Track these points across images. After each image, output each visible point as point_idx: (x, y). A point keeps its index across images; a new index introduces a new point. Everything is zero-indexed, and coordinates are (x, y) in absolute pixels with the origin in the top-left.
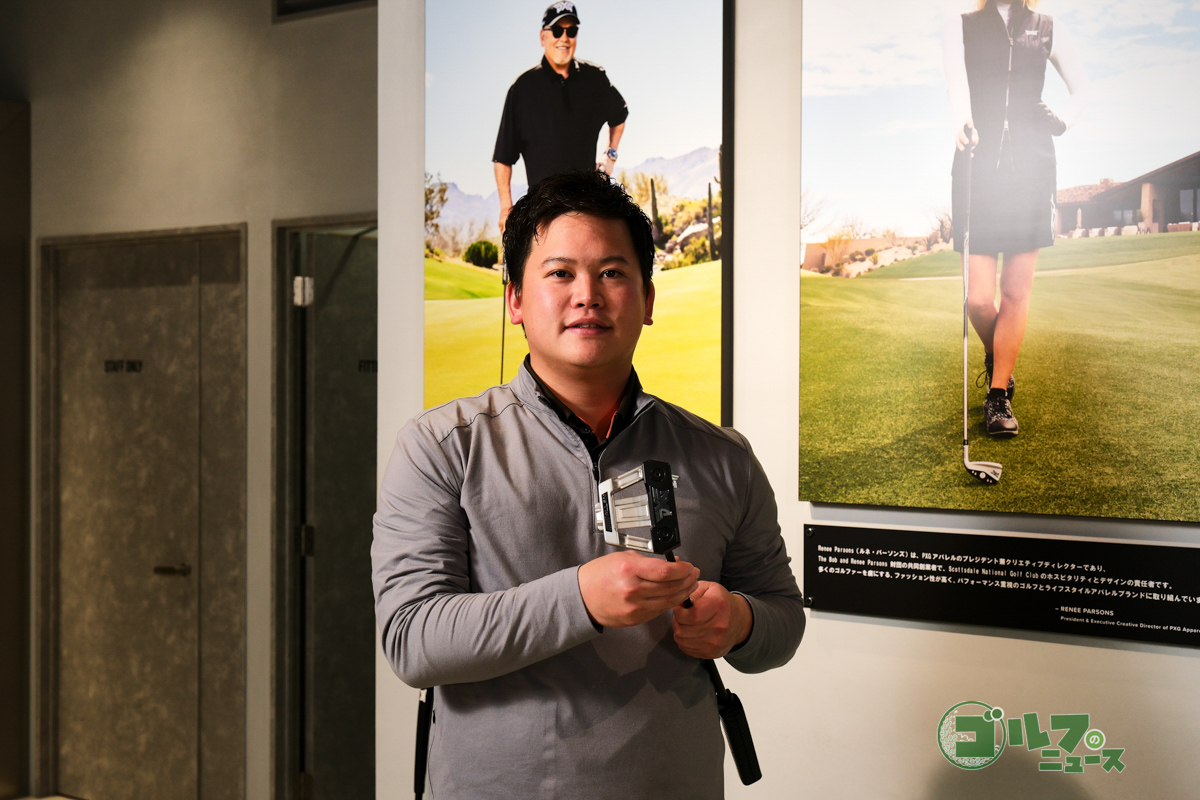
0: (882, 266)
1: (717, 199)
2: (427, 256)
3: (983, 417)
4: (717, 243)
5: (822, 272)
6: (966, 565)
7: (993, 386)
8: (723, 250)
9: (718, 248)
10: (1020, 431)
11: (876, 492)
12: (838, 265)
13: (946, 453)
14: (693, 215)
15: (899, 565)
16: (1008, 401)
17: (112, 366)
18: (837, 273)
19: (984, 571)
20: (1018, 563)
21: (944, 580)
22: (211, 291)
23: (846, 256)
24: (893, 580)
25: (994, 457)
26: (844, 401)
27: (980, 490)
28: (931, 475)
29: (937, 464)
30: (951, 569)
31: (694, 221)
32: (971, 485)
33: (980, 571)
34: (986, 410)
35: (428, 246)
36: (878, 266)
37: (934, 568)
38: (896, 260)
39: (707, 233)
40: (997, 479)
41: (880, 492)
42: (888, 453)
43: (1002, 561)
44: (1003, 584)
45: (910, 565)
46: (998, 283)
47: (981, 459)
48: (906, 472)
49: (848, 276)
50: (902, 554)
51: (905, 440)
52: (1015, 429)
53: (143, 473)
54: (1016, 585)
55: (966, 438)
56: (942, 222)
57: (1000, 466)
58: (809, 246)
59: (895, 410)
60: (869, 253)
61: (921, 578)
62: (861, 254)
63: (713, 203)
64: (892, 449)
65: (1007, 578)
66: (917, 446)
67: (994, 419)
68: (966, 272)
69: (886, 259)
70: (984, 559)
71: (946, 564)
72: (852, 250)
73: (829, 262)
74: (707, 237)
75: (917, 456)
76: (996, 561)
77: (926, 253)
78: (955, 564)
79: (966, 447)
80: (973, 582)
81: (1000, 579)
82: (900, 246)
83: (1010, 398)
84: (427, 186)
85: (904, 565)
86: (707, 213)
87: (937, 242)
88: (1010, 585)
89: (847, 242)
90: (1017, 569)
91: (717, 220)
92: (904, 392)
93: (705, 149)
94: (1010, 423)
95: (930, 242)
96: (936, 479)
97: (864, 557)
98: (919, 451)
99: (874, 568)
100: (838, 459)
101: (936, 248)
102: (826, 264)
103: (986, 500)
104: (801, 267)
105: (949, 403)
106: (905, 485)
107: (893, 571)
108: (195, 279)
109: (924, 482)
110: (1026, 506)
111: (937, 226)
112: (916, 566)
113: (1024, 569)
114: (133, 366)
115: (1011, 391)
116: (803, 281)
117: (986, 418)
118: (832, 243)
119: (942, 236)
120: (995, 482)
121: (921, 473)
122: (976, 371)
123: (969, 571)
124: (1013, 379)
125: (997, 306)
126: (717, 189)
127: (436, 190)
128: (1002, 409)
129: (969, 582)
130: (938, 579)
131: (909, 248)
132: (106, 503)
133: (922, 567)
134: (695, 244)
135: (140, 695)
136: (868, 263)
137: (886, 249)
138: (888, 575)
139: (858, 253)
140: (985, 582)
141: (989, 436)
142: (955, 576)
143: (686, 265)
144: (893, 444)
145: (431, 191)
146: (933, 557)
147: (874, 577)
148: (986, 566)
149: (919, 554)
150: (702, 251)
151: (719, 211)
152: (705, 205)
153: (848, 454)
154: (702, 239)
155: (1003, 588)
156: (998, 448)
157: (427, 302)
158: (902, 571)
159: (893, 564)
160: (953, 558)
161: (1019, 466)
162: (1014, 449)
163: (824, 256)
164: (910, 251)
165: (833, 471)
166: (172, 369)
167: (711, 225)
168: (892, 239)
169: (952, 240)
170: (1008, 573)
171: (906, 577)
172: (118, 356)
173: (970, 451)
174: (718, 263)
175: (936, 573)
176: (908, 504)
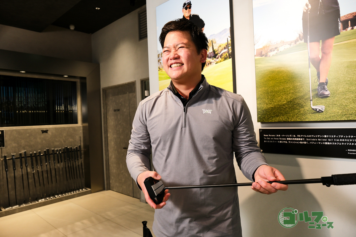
0: (280, 51)
1: (230, 42)
2: (159, 70)
3: (317, 92)
4: (230, 54)
5: (261, 56)
6: (313, 138)
7: (320, 82)
9: (231, 55)
10: (331, 95)
11: (282, 118)
12: (266, 54)
13: (305, 104)
14: (223, 48)
15: (290, 139)
16: (326, 86)
17: (115, 111)
18: (266, 56)
19: (319, 140)
20: (331, 136)
21: (305, 143)
22: (131, 94)
23: (269, 51)
24: (288, 143)
25: (321, 104)
26: (270, 92)
27: (317, 114)
28: (300, 111)
29: (302, 108)
30: (307, 139)
31: (224, 49)
32: (314, 113)
34: (318, 90)
35: (159, 68)
36: (279, 51)
37: (301, 139)
38: (285, 49)
39: (227, 52)
40: (323, 111)
41: (283, 118)
42: (285, 106)
43: (325, 136)
45: (293, 139)
46: (320, 50)
47: (317, 105)
48: (291, 111)
49: (269, 56)
50: (291, 136)
51: (291, 102)
52: (329, 95)
53: (121, 130)
54: (331, 143)
55: (311, 99)
56: (300, 35)
57: (324, 106)
58: (257, 50)
59: (287, 93)
60: (276, 48)
61: (297, 143)
62: (273, 49)
63: (229, 43)
64: (286, 105)
65: (328, 141)
66: (295, 103)
67: (321, 92)
68: (309, 48)
69: (281, 49)
70: (319, 136)
71: (305, 138)
72: (270, 49)
73: (263, 53)
74: (227, 53)
75: (295, 106)
76: (323, 136)
77: (295, 45)
78: (309, 138)
79: (312, 102)
80: (315, 143)
81: (325, 142)
82: (286, 44)
83: (326, 85)
84: (158, 54)
85: (292, 139)
86: (227, 46)
87: (298, 41)
88: (329, 143)
89: (269, 46)
90: (331, 138)
91: (230, 48)
92: (289, 87)
93: (226, 29)
95: (296, 42)
96: (302, 113)
97: (278, 137)
98: (295, 105)
99: (282, 140)
100: (269, 109)
101: (298, 43)
102: (261, 54)
103: (319, 117)
104: (255, 56)
105: (305, 89)
106: (291, 115)
107: (288, 141)
108: (128, 93)
109: (298, 113)
110: (334, 118)
111: (298, 36)
112: (295, 139)
113: (334, 138)
114: (118, 110)
115: (327, 83)
116: (255, 60)
117: (318, 92)
118: (264, 47)
119: (300, 39)
120: (322, 112)
121: (296, 111)
123: (314, 140)
124: (327, 79)
125: (320, 57)
126: (229, 39)
127: (160, 54)
128: (324, 89)
129: (314, 143)
130: (303, 142)
131: (289, 44)
132: (115, 136)
133: (297, 139)
134: (224, 55)
135: (122, 172)
136: (276, 51)
137: (281, 46)
138: (286, 142)
139: (272, 49)
140: (320, 143)
142: (309, 142)
143: (222, 61)
144: (286, 103)
145: (159, 55)
146: (301, 136)
147: (282, 143)
148: (320, 138)
149: (296, 135)
150: (226, 57)
151: (231, 45)
152: (227, 44)
153: (272, 108)
154: (226, 53)
155: (326, 145)
156: (323, 101)
157: (159, 81)
158: (291, 141)
159: (288, 139)
160: (308, 136)
161: (331, 106)
162: (329, 101)
163: (262, 52)
164: (289, 45)
165: (268, 113)
166: (125, 110)
167: (228, 49)
168: (283, 43)
169: (303, 39)
171: (292, 143)
172: (116, 109)
174: (230, 60)
175: (302, 141)
176: (292, 120)
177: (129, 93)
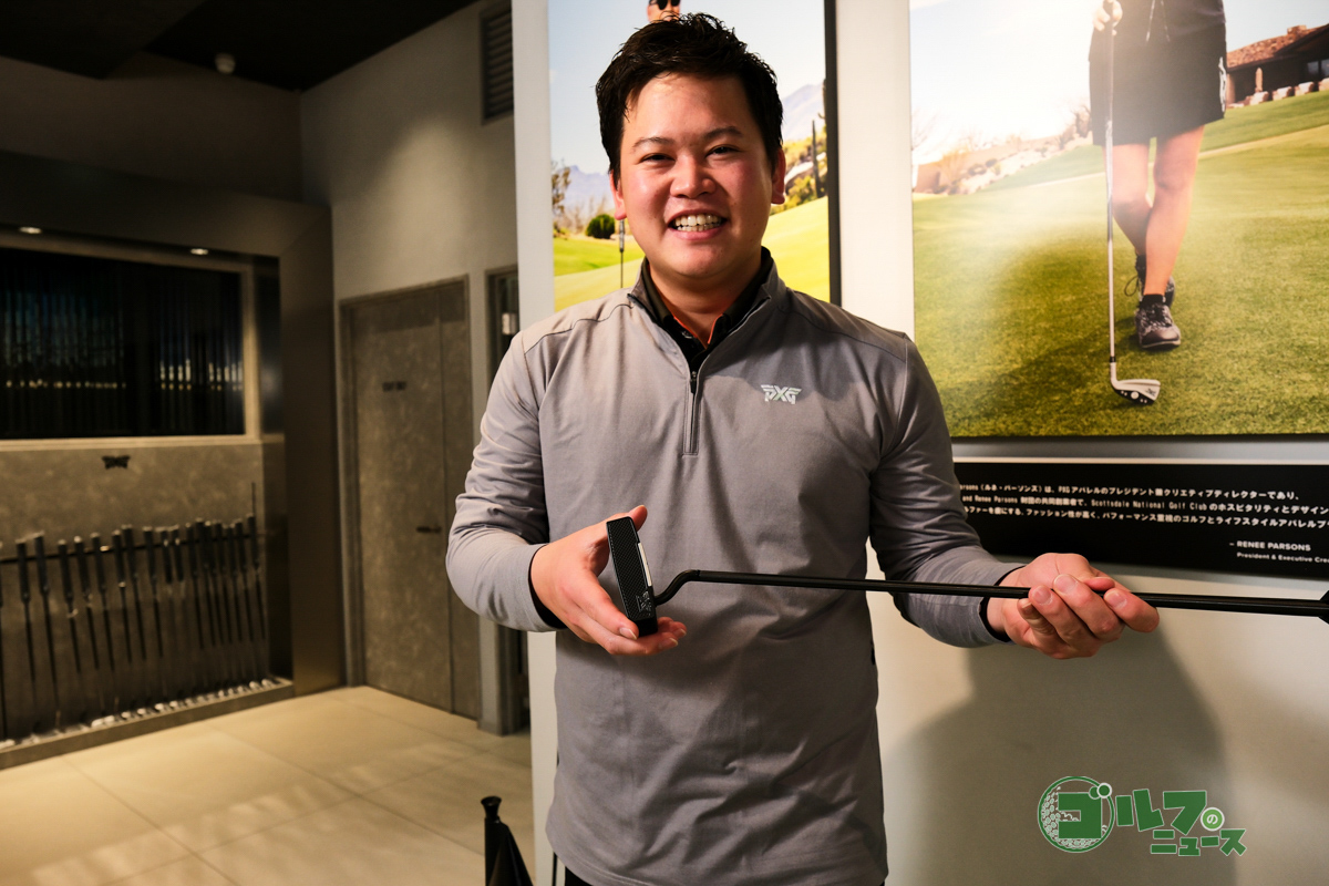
0: (1006, 176)
1: (822, 135)
2: (555, 236)
3: (1134, 328)
4: (822, 180)
5: (937, 192)
6: (1115, 497)
7: (1147, 292)
8: (829, 186)
9: (823, 185)
10: (1182, 341)
11: (1004, 423)
12: (954, 183)
13: (1088, 374)
14: (797, 156)
15: (1031, 500)
17: (387, 387)
18: (954, 191)
19: (1135, 504)
20: (1180, 492)
21: (1086, 515)
22: (448, 327)
23: (963, 172)
24: (1024, 516)
25: (1149, 373)
26: (965, 327)
27: (1131, 413)
28: (1070, 399)
29: (1078, 387)
30: (1094, 503)
31: (799, 161)
32: (1120, 407)
33: (1131, 504)
34: (1138, 320)
35: (556, 227)
36: (1002, 175)
37: (1073, 502)
38: (1022, 167)
39: (811, 172)
40: (1153, 398)
41: (1009, 422)
42: (1017, 379)
43: (1159, 492)
44: (1161, 518)
45: (1045, 501)
46: (1151, 173)
47: (1132, 377)
48: (1039, 398)
49: (966, 192)
50: (1035, 488)
51: (1038, 363)
52: (1176, 339)
53: (409, 461)
54: (1177, 518)
55: (1113, 354)
56: (1078, 115)
57: (1158, 383)
58: (921, 167)
59: (1024, 332)
60: (990, 163)
61: (1057, 514)
62: (980, 166)
63: (818, 140)
64: (1022, 375)
65: (1166, 511)
66: (1052, 368)
67: (1148, 330)
68: (1110, 167)
69: (1010, 167)
70: (1135, 491)
71: (1087, 498)
72: (970, 164)
73: (943, 180)
74: (812, 176)
75: (1053, 379)
76: (1151, 492)
77: (1059, 153)
78: (1099, 497)
79: (1113, 365)
80: (1121, 517)
81: (1157, 511)
82: (1026, 150)
83: (1169, 303)
84: (554, 173)
85: (1038, 501)
86: (812, 152)
87: (1071, 138)
88: (1169, 518)
89: (964, 155)
90: (1178, 499)
91: (822, 157)
92: (1035, 310)
93: (808, 87)
94: (1168, 334)
95: (1063, 140)
96: (1076, 404)
97: (990, 494)
98: (1055, 374)
99: (1002, 505)
100: (959, 389)
101: (1070, 146)
102: (939, 183)
103: (1139, 423)
104: (913, 190)
105: (1090, 318)
106: (1038, 412)
107: (1024, 507)
108: (437, 320)
109: (1062, 407)
110: (1192, 427)
111: (1071, 119)
112: (1052, 501)
113: (1188, 500)
114: (401, 386)
115: (1170, 296)
116: (915, 205)
117: (1138, 329)
118: (947, 160)
119: (1079, 131)
120: (1151, 402)
121: (1057, 398)
122: (1124, 278)
123: (1118, 504)
124: (1173, 281)
125: (1150, 200)
126: (821, 125)
127: (561, 174)
128: (1159, 317)
129: (1118, 517)
130: (1078, 514)
131: (1037, 150)
132: (387, 483)
133: (1058, 502)
134: (800, 186)
135: (413, 617)
136: (990, 175)
137: (1011, 156)
138: (1018, 512)
139: (977, 166)
140: (1137, 516)
141: (1142, 350)
142: (1099, 511)
143: (792, 207)
144: (1023, 368)
145: (557, 177)
146: (1071, 490)
147: (1002, 515)
148: (1138, 498)
149: (1055, 488)
150: (807, 191)
151: (824, 147)
152: (810, 143)
153: (971, 385)
154: (807, 178)
155: (1161, 523)
156: (1155, 362)
157: (557, 278)
158: (1034, 507)
159: (1024, 500)
160: (1097, 491)
161: (1182, 381)
162: (1175, 362)
163: (938, 175)
164: (1039, 154)
165: (954, 404)
166: (425, 386)
167: (816, 162)
168: (1017, 144)
169: (1090, 134)
170: (1167, 505)
171: (1039, 514)
172: (391, 380)
173: (1118, 368)
174: (825, 201)
175: (1076, 508)
176: (1042, 432)
177: (443, 320)
